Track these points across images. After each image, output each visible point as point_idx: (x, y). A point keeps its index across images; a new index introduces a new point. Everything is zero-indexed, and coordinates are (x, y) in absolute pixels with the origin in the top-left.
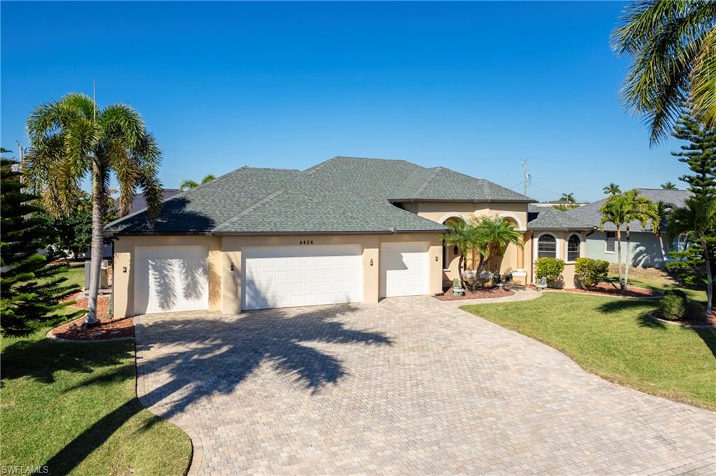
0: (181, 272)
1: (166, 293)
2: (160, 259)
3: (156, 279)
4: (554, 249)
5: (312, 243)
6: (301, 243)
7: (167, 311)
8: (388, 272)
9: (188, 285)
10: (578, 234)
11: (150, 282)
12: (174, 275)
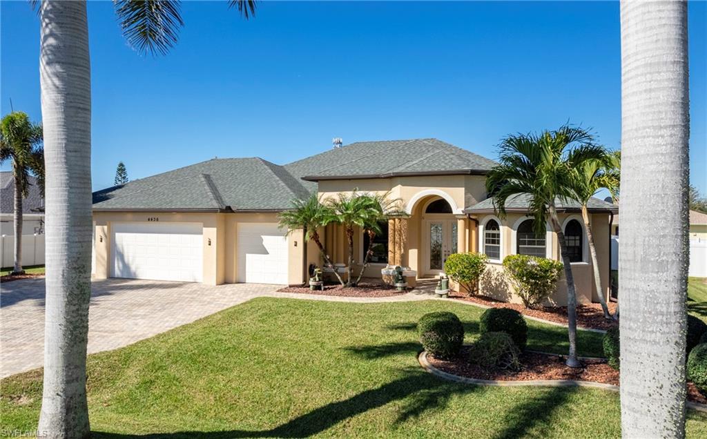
5: (157, 220)
6: (149, 220)
8: (247, 255)
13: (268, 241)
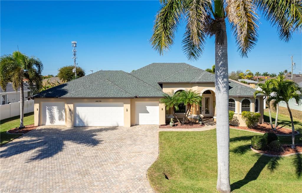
0: (57, 111)
1: (52, 118)
2: (50, 106)
3: (49, 113)
4: (235, 106)
5: (101, 101)
6: (96, 101)
7: (53, 125)
8: (140, 114)
9: (60, 116)
10: (249, 99)
11: (47, 114)
12: (55, 112)
13: (149, 108)
